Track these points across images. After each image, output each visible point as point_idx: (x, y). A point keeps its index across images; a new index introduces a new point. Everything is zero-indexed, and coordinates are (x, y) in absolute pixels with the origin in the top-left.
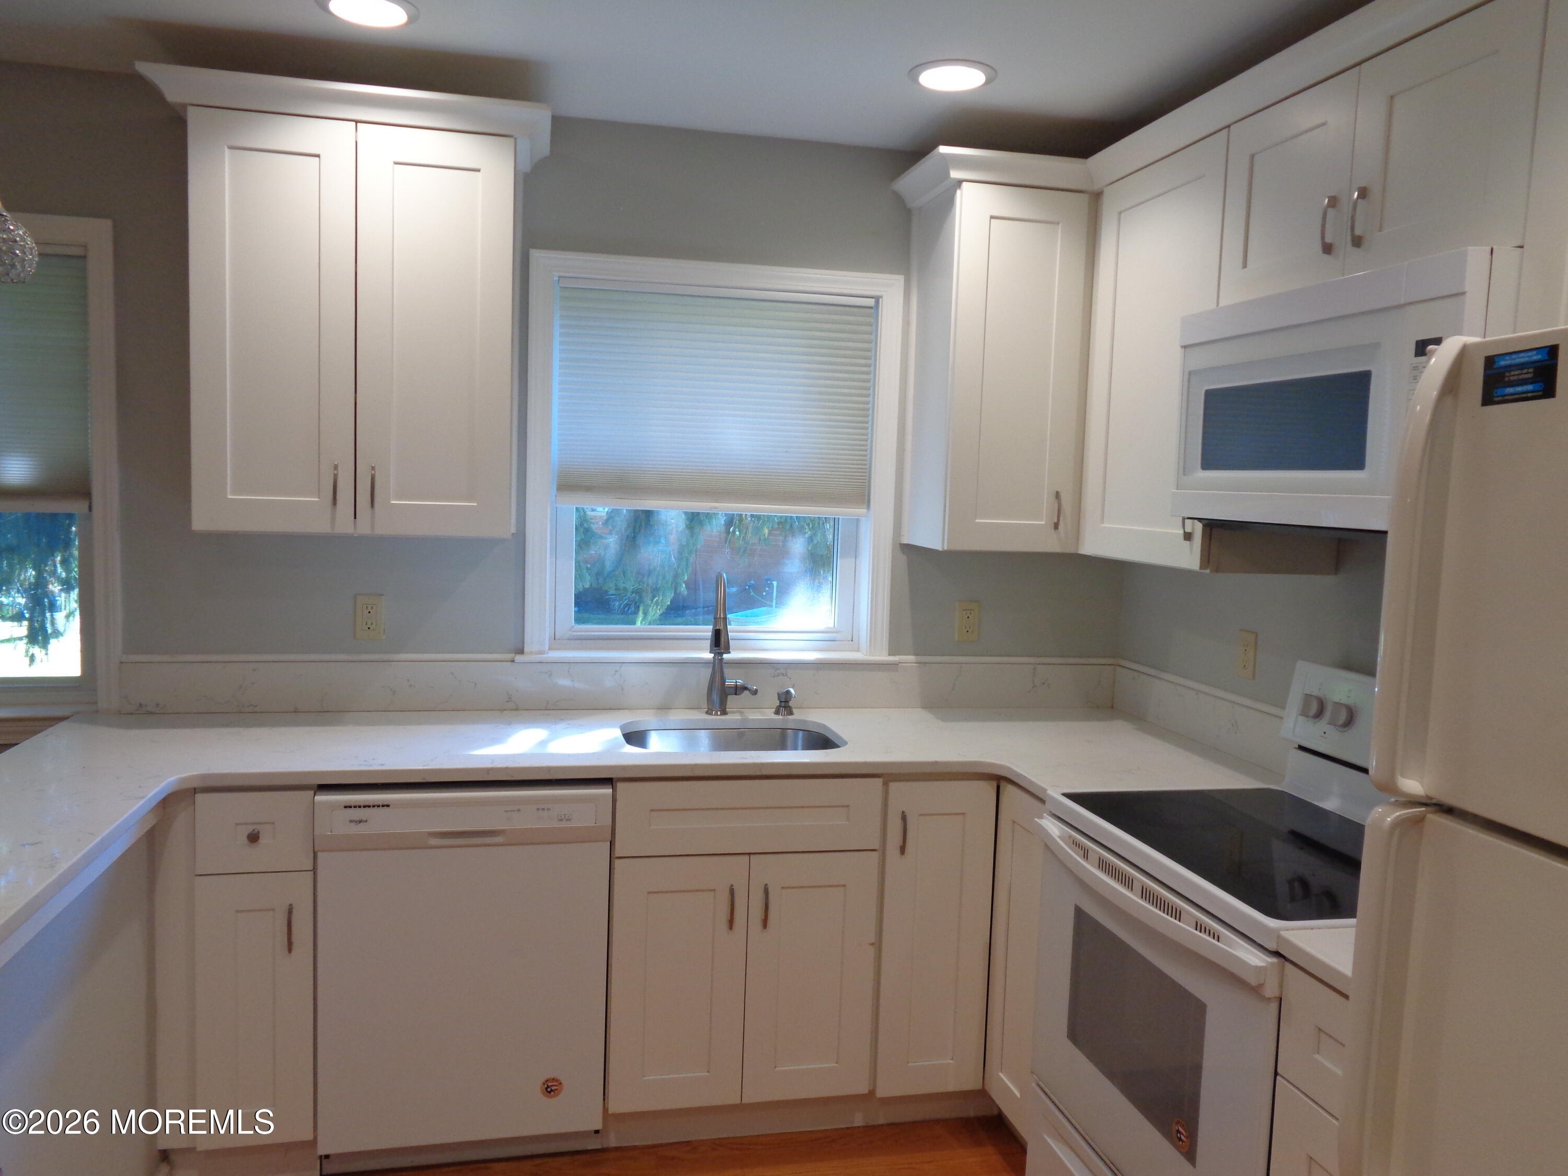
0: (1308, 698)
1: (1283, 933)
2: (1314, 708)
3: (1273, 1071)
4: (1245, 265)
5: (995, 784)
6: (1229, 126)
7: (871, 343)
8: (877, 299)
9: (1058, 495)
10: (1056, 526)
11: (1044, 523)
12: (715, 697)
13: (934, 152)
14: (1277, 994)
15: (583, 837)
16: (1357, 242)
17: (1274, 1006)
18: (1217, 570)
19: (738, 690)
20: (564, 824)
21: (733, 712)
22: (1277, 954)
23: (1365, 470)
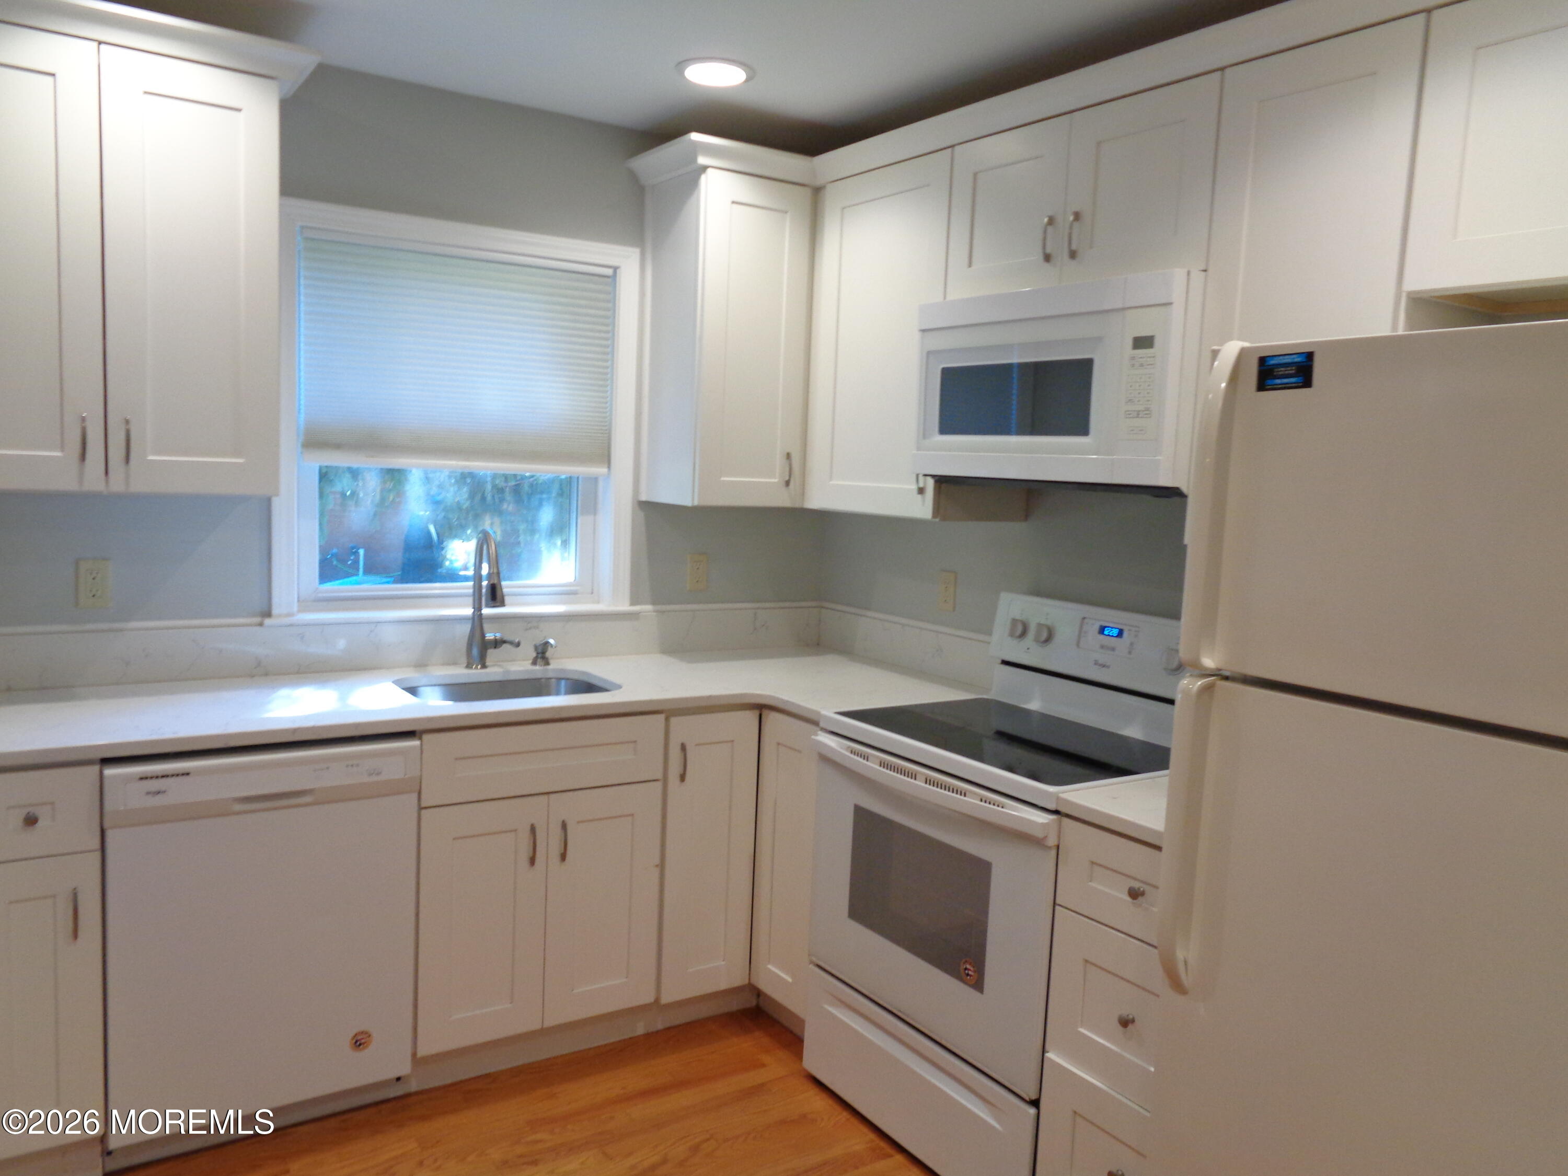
0: (1014, 621)
1: (1061, 795)
2: (1019, 629)
3: (1052, 903)
4: (970, 265)
5: (757, 713)
6: (952, 146)
7: (609, 310)
8: (616, 269)
9: (788, 456)
10: (787, 483)
11: (776, 480)
12: (475, 652)
13: (686, 137)
14: (1056, 843)
15: (393, 789)
16: (1073, 255)
17: (1054, 852)
18: (944, 519)
19: (497, 643)
20: (375, 778)
21: (494, 666)
22: (1056, 812)
23: (1090, 436)
